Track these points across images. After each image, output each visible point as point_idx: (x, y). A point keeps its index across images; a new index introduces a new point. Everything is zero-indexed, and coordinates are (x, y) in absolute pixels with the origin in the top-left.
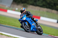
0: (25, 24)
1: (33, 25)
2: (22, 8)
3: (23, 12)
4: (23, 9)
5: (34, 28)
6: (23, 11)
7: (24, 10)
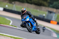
1: (34, 25)
3: (24, 12)
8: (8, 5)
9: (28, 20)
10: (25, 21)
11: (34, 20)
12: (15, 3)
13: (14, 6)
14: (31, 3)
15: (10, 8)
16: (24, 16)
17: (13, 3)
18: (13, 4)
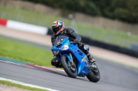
0: (67, 60)
1: (82, 60)
4: (59, 24)
5: (85, 69)
6: (58, 27)
7: (61, 26)
9: (66, 49)
10: (60, 51)
11: (81, 48)
14: (113, 18)
16: (58, 39)
18: (70, 19)
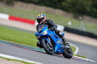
1: (58, 42)
2: (39, 15)
3: (42, 20)
5: (60, 48)
7: (43, 18)
8: (72, 22)
11: (58, 33)
12: (83, 19)
13: (82, 23)
15: (75, 27)
16: (40, 27)
17: (80, 18)
18: (80, 20)
